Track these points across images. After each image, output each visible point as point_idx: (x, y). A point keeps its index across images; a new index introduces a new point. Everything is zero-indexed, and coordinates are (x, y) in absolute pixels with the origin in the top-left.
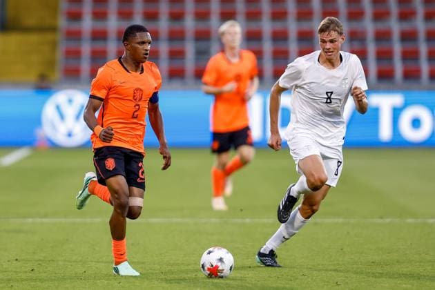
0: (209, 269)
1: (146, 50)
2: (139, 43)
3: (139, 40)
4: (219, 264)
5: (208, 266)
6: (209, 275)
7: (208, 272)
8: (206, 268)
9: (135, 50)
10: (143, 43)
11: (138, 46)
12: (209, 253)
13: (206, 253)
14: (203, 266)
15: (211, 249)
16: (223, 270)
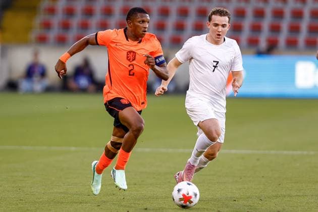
1: (145, 28)
2: (139, 22)
3: (139, 20)
9: (136, 27)
10: (143, 21)
11: (139, 24)
12: (189, 184)
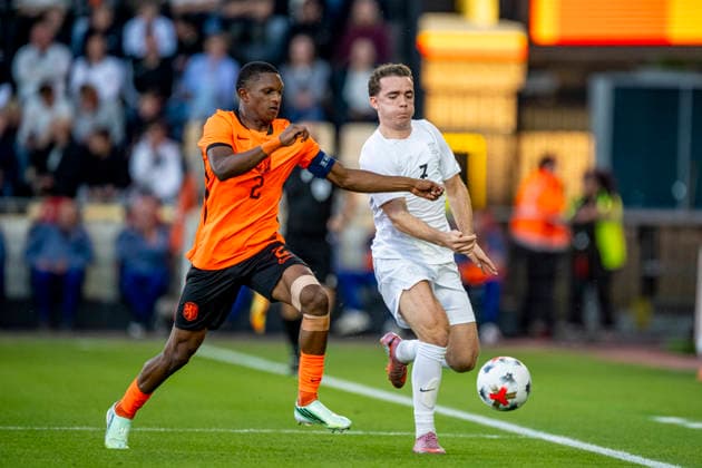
0: (492, 396)
4: (507, 385)
5: (489, 391)
6: (494, 404)
7: (493, 401)
8: (487, 396)
13: (482, 371)
14: (482, 394)
15: (489, 363)
16: (515, 393)
